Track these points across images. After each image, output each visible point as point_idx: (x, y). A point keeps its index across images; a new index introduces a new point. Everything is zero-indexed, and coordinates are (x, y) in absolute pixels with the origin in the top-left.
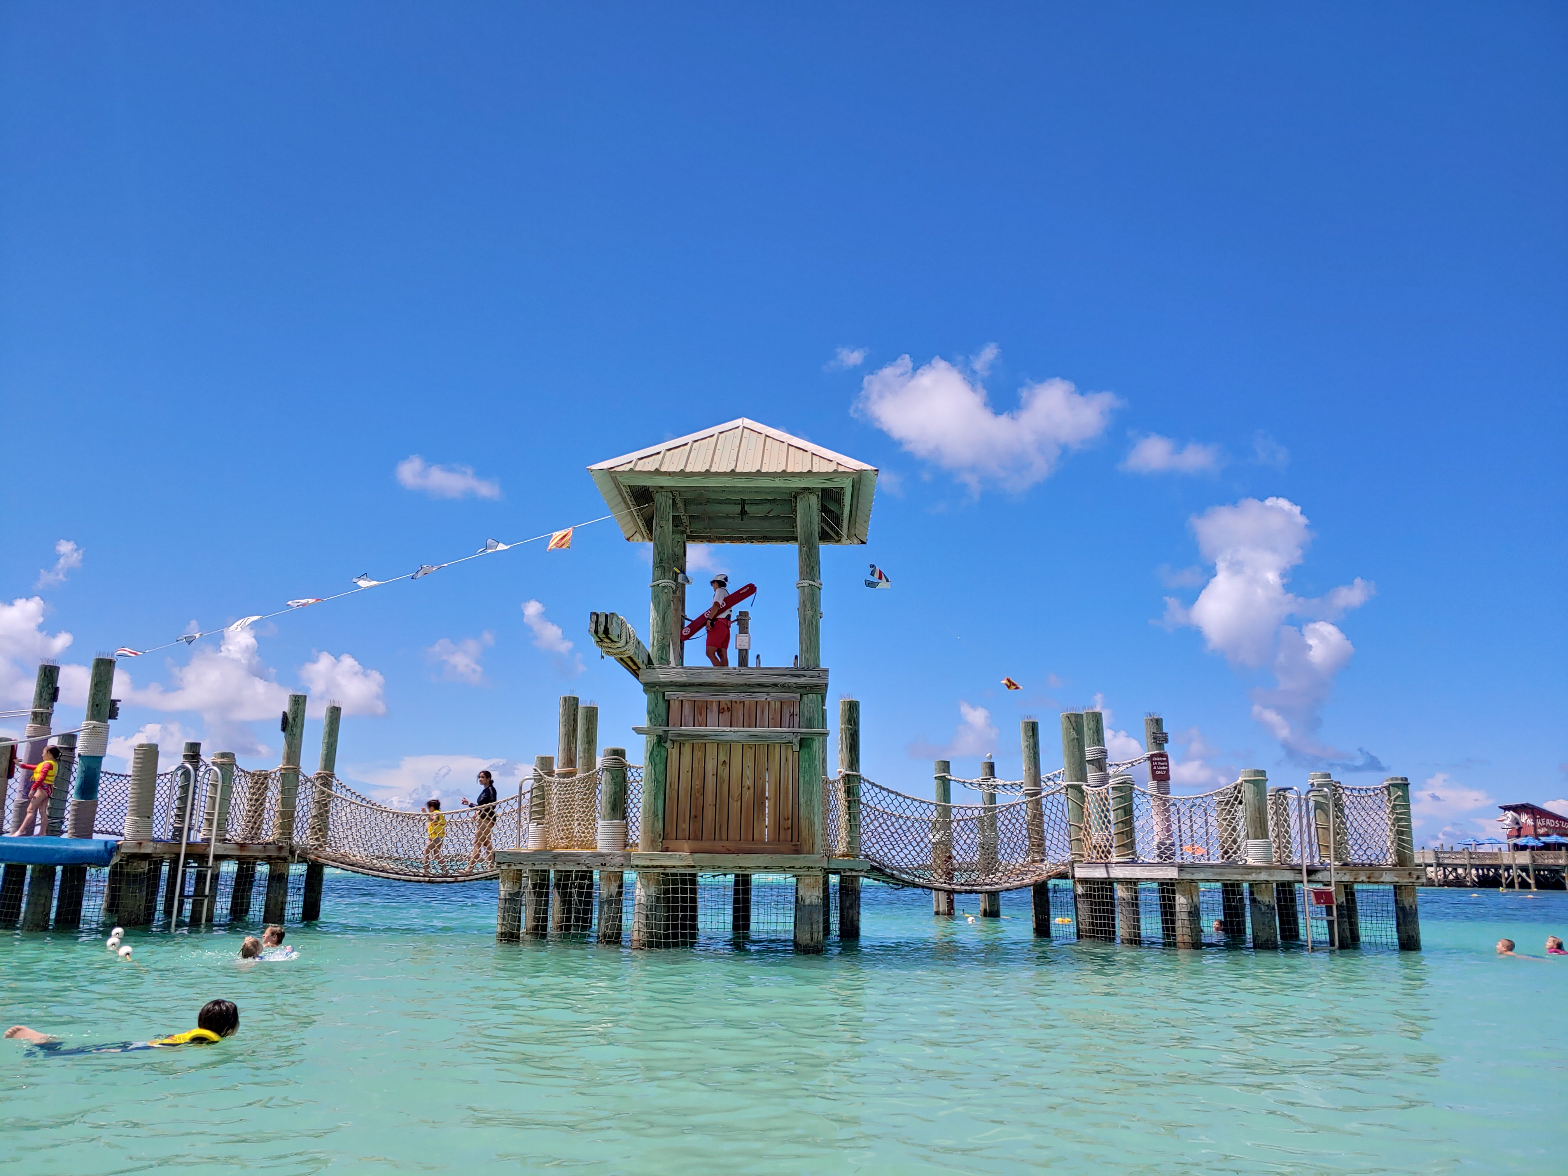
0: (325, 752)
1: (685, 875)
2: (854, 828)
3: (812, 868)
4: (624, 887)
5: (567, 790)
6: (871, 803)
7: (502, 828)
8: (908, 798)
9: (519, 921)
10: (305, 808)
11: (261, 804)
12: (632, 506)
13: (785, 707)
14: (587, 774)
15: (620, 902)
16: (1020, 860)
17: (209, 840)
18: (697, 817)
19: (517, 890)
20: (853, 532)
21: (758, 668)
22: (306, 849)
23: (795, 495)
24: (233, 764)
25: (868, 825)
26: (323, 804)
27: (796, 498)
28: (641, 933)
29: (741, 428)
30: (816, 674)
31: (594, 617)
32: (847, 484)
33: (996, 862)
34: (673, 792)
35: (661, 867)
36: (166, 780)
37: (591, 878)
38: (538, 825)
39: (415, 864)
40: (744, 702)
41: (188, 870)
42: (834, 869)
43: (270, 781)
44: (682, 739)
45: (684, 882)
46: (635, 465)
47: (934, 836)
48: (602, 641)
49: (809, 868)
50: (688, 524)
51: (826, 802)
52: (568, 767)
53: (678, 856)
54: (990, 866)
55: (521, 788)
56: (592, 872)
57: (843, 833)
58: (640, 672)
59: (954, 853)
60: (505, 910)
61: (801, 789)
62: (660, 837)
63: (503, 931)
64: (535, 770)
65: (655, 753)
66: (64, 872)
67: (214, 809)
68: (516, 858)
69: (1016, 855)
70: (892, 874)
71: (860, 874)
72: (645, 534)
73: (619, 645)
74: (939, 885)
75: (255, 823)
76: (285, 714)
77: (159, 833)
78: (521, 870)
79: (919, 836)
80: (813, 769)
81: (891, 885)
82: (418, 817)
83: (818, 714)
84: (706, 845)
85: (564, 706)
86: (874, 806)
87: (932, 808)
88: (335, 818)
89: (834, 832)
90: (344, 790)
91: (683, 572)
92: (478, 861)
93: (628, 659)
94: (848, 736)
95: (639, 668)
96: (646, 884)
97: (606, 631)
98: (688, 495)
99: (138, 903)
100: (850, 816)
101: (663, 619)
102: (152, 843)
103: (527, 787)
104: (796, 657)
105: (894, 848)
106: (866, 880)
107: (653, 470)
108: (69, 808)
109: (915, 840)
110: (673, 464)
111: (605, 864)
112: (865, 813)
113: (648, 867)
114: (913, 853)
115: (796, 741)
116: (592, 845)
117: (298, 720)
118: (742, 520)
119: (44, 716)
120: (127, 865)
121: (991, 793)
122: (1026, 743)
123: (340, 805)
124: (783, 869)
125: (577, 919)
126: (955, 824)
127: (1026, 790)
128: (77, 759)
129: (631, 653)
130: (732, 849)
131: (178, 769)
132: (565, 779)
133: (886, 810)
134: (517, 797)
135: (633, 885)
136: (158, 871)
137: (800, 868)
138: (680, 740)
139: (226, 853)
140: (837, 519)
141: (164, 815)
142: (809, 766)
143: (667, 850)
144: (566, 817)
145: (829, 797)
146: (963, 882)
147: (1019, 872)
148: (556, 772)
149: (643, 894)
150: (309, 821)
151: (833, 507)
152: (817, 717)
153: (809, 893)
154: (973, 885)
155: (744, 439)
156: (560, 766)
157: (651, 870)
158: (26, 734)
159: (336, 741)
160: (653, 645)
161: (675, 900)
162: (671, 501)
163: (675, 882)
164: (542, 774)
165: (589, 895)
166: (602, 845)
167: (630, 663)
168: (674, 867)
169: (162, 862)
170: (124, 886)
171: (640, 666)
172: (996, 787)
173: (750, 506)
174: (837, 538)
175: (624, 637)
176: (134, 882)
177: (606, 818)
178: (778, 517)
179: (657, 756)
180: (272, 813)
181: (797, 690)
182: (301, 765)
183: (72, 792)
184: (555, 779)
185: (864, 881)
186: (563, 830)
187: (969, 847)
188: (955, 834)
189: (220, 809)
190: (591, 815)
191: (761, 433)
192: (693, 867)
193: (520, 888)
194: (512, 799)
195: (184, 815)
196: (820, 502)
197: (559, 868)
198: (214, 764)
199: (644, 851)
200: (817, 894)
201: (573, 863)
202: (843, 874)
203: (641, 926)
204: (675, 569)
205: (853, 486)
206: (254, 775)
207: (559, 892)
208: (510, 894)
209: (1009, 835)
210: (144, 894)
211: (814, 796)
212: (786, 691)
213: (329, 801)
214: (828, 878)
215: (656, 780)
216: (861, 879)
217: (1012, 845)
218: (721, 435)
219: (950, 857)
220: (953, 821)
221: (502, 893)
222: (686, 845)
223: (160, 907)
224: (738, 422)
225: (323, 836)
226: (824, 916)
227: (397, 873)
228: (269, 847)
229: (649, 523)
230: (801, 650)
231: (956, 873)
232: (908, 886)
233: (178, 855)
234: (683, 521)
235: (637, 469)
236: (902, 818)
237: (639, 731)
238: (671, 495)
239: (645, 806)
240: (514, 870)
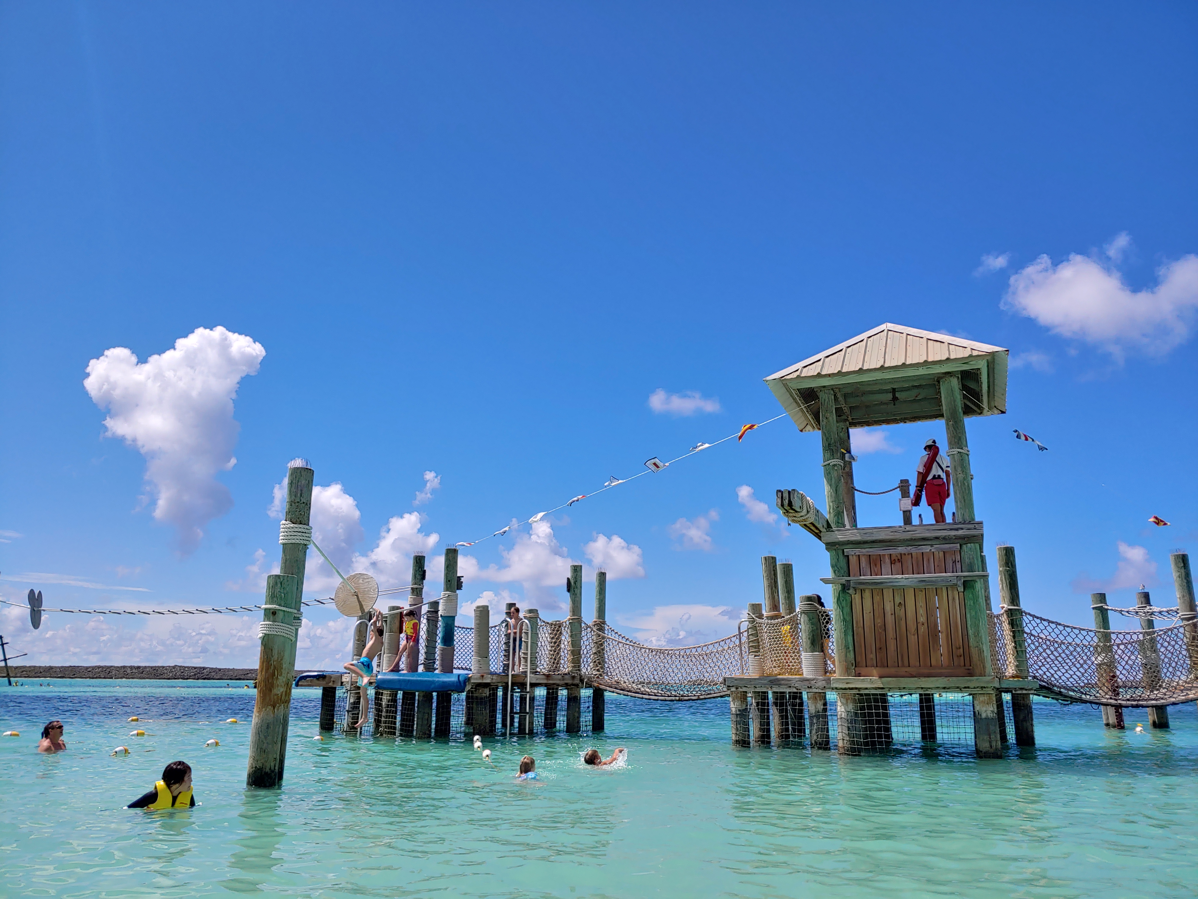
0: (598, 606)
1: (877, 695)
2: (1020, 653)
3: (985, 688)
4: (828, 705)
5: (775, 629)
6: (1034, 632)
7: (729, 659)
8: (1068, 627)
9: (749, 731)
10: (588, 647)
11: (558, 646)
12: (801, 405)
13: (947, 556)
14: (789, 616)
15: (826, 716)
16: (1183, 678)
17: (526, 672)
18: (882, 648)
19: (744, 707)
20: (993, 405)
21: (921, 524)
22: (591, 677)
23: (937, 381)
24: (537, 617)
25: (1033, 651)
26: (600, 644)
27: (939, 382)
28: (845, 741)
29: (886, 332)
30: (972, 526)
31: (780, 494)
32: (982, 365)
33: (1159, 680)
34: (860, 629)
35: (856, 688)
36: (496, 631)
37: (801, 698)
38: (755, 656)
39: (668, 688)
40: (912, 554)
41: (515, 694)
42: (1006, 688)
43: (563, 629)
44: (862, 587)
45: (876, 700)
46: (801, 372)
47: (1096, 658)
48: (788, 512)
49: (982, 688)
50: (849, 413)
51: (992, 634)
52: (774, 611)
53: (869, 680)
54: (1154, 683)
55: (739, 628)
56: (801, 693)
57: (1011, 659)
58: (822, 535)
59: (1118, 673)
60: (737, 723)
61: (969, 623)
62: (852, 665)
63: (737, 739)
64: (749, 614)
65: (841, 599)
66: (438, 696)
67: (527, 650)
68: (741, 682)
69: (1179, 673)
70: (1060, 692)
71: (1030, 692)
72: (814, 425)
73: (802, 514)
74: (1105, 700)
75: (555, 659)
76: (568, 579)
77: (494, 668)
78: (746, 692)
79: (1082, 658)
80: (977, 606)
81: (1060, 701)
82: (667, 652)
83: (977, 560)
84: (892, 671)
85: (765, 564)
86: (1037, 635)
87: (1092, 634)
88: (609, 654)
89: (1003, 657)
90: (613, 633)
91: (849, 452)
92: (714, 685)
93: (811, 525)
94: (1007, 577)
95: (821, 532)
96: (845, 702)
97: (790, 504)
98: (848, 390)
99: (485, 718)
100: (1015, 644)
101: (836, 491)
102: (490, 676)
103: (744, 627)
104: (954, 513)
105: (1059, 670)
106: (1035, 697)
107: (816, 374)
108: (438, 653)
109: (1079, 662)
110: (832, 367)
111: (811, 687)
112: (1029, 641)
113: (845, 689)
114: (1078, 673)
115: (960, 583)
116: (799, 672)
117: (578, 584)
118: (894, 405)
119: (418, 590)
120: (476, 691)
121: (1149, 620)
122: (1178, 574)
123: (611, 644)
124: (959, 689)
125: (794, 730)
126: (1116, 648)
127: (1183, 615)
128: (440, 618)
129: (812, 520)
130: (914, 674)
131: (502, 622)
132: (772, 621)
133: (1048, 637)
134: (737, 635)
135: (835, 704)
136: (495, 695)
137: (975, 688)
138: (860, 588)
139: (538, 682)
140: (977, 395)
141: (496, 655)
142: (974, 603)
143: (859, 675)
144: (777, 650)
145: (995, 628)
146: (1128, 697)
147: (1183, 688)
148: (765, 616)
149: (843, 710)
150: (591, 657)
151: (972, 385)
152: (978, 563)
153: (985, 709)
154: (1139, 700)
155: (889, 339)
156: (767, 611)
157: (848, 691)
158: (409, 603)
159: (605, 597)
160: (830, 512)
161: (870, 715)
162: (833, 397)
163: (868, 701)
164: (754, 617)
165: (801, 711)
166: (807, 672)
167: (813, 528)
168: (866, 689)
169: (497, 688)
170: (475, 706)
171: (821, 529)
172: (1152, 613)
173: (899, 393)
174: (979, 411)
175: (805, 508)
176: (481, 703)
177: (808, 651)
178: (925, 399)
179: (843, 601)
180: (566, 652)
181: (957, 541)
182: (582, 616)
183: (439, 641)
184: (765, 621)
185: (1035, 699)
186: (775, 660)
187: (1131, 667)
188: (1116, 657)
189: (531, 650)
190: (796, 649)
191: (902, 333)
192: (883, 688)
193: (747, 706)
194: (734, 636)
195: (509, 655)
196: (960, 383)
197: (775, 689)
198: (525, 617)
199: (841, 676)
200: (992, 709)
201: (786, 687)
202: (1014, 692)
203: (844, 735)
204: (842, 450)
205: (988, 366)
206: (552, 624)
207: (777, 709)
208: (739, 710)
209: (1169, 655)
210: (488, 711)
211: (981, 628)
212: (947, 542)
213: (604, 642)
214: (1001, 696)
215: (844, 620)
216: (1031, 696)
217: (1174, 665)
218: (870, 339)
219: (1114, 676)
220: (1113, 645)
221: (734, 709)
222: (875, 671)
223: (499, 720)
224: (883, 327)
225: (602, 668)
226: (1000, 727)
227: (656, 695)
228: (566, 677)
229: (816, 416)
230: (957, 507)
231: (1121, 690)
232: (1077, 702)
233: (507, 683)
234: (845, 411)
235: (803, 375)
236: (1064, 643)
237: (826, 581)
238: (832, 392)
239: (837, 642)
240: (741, 692)
